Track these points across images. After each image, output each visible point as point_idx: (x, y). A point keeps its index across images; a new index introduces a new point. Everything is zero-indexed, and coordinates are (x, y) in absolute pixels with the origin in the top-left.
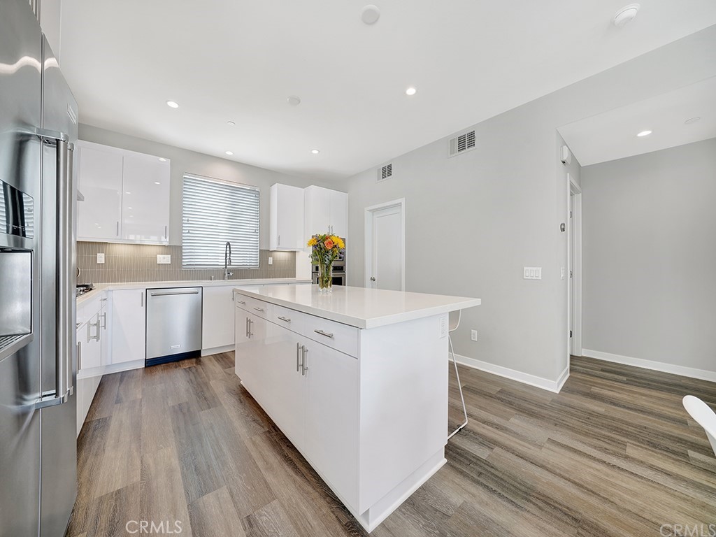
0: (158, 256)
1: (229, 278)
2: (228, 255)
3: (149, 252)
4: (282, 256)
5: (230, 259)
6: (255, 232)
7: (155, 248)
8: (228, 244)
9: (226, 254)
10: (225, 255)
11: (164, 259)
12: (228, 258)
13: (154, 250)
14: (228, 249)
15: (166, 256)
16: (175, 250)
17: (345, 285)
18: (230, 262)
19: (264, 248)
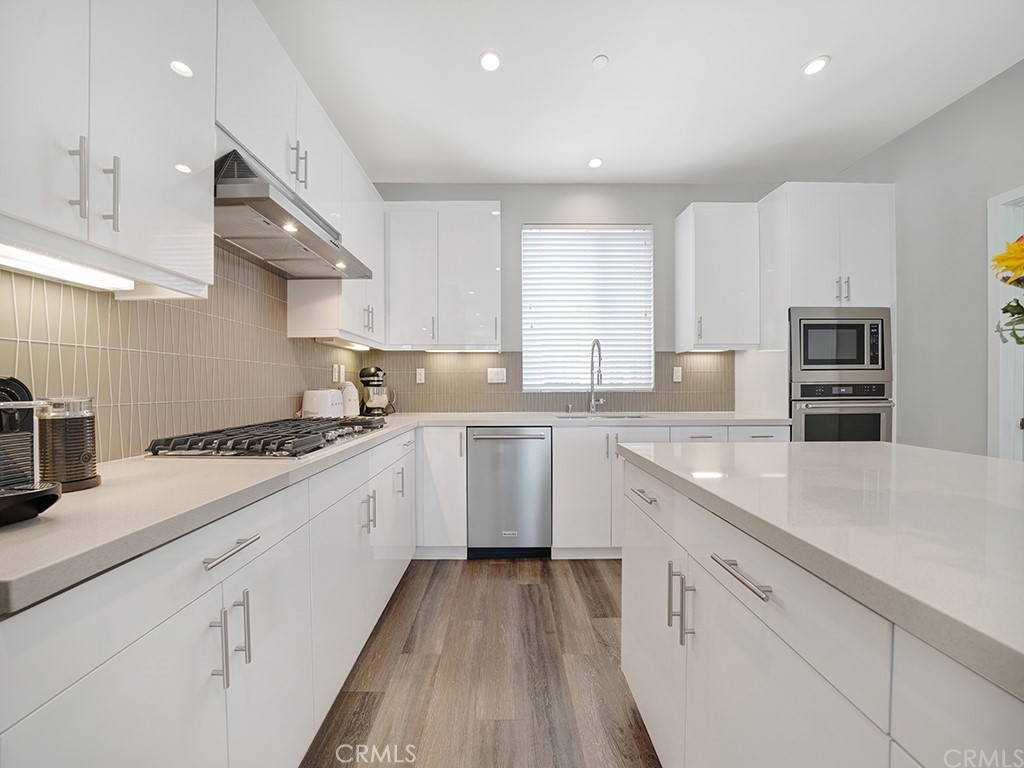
0: (489, 370)
1: (599, 408)
2: (596, 365)
3: (477, 363)
4: (704, 364)
5: (599, 371)
6: (646, 317)
7: (484, 358)
8: (597, 343)
9: (592, 363)
10: (589, 365)
11: (497, 375)
12: (596, 370)
13: (484, 360)
14: (596, 354)
15: (499, 369)
16: (512, 360)
17: (889, 439)
18: (600, 378)
19: (664, 349)
